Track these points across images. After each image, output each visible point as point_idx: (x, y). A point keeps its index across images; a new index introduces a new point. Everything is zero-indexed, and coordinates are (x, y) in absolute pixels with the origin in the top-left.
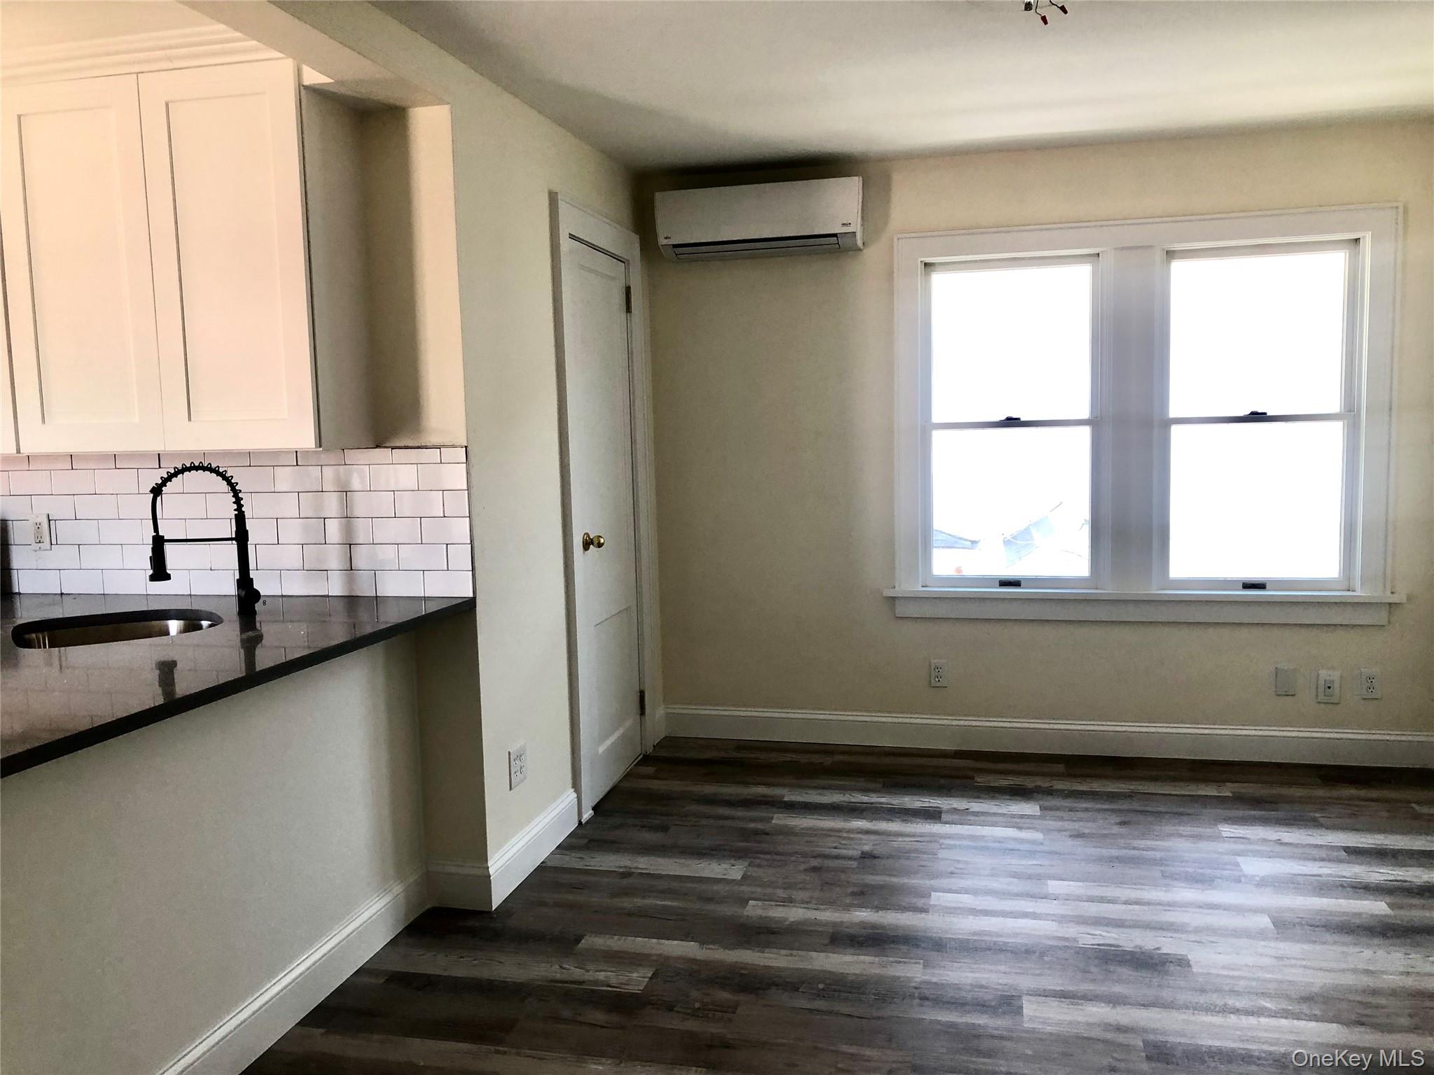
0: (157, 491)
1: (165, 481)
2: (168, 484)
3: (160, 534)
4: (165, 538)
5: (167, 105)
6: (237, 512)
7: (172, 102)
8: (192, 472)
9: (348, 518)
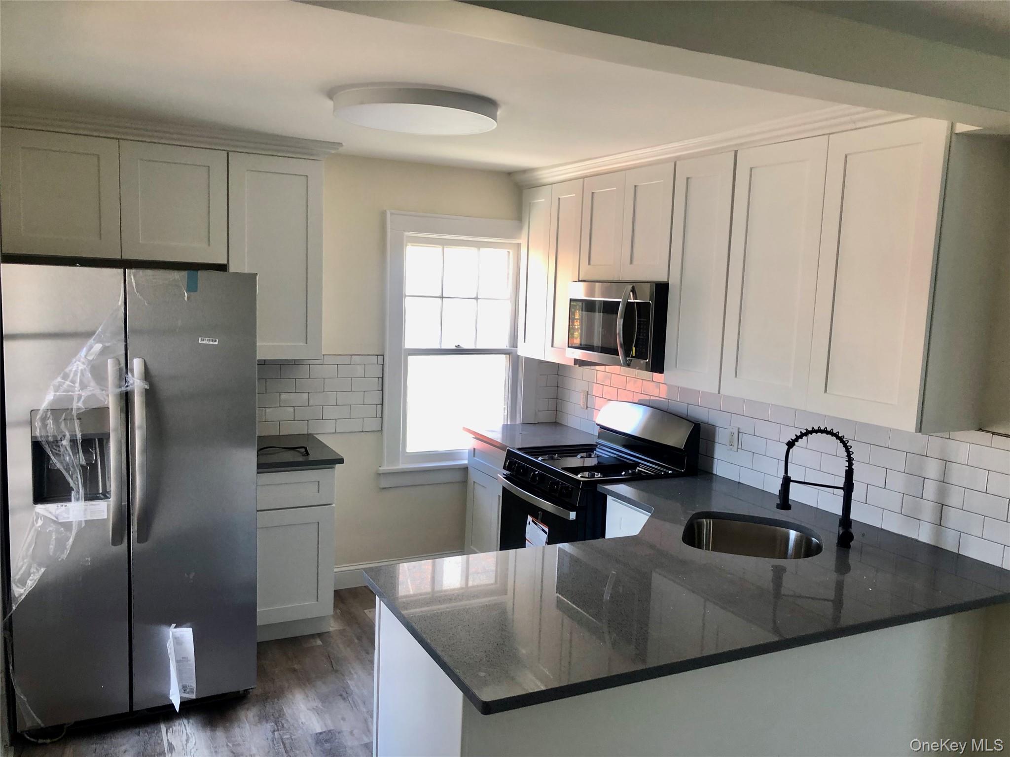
0: (791, 444)
1: (798, 438)
2: (800, 440)
3: (789, 475)
4: (792, 479)
5: (846, 157)
6: (847, 468)
7: (850, 154)
8: (818, 433)
9: (943, 482)
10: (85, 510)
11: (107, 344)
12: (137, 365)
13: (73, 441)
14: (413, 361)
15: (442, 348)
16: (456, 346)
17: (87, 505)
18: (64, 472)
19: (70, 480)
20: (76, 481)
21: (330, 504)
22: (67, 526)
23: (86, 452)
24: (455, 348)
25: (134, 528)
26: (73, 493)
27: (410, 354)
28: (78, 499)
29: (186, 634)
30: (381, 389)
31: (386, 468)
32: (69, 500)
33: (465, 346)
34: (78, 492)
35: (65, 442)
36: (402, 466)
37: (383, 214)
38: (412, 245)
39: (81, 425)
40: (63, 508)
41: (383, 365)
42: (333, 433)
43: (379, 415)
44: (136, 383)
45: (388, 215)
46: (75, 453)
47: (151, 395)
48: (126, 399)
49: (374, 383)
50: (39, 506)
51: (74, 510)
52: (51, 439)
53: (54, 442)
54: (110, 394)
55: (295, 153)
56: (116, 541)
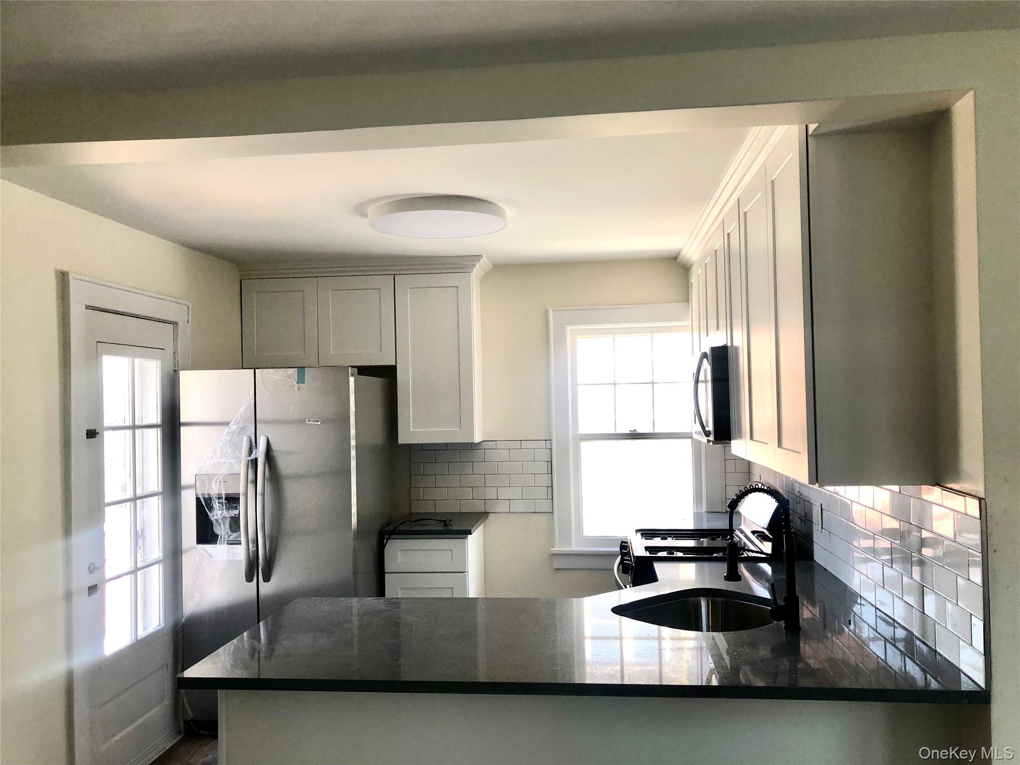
10: (229, 552)
11: (243, 425)
12: (263, 441)
13: (220, 498)
15: (617, 432)
16: (630, 431)
17: (230, 548)
19: (218, 527)
21: (462, 572)
22: (216, 563)
24: (630, 432)
25: (260, 570)
26: (220, 538)
27: (581, 439)
28: (222, 543)
30: (550, 472)
31: (558, 549)
32: (216, 544)
33: (640, 430)
34: (222, 537)
35: (216, 499)
36: (574, 548)
37: (546, 312)
38: (583, 338)
39: (225, 486)
40: (214, 549)
41: (551, 449)
42: (508, 512)
43: (550, 497)
44: (261, 453)
45: (551, 313)
46: (222, 508)
48: (254, 463)
49: (544, 468)
50: (200, 546)
51: (219, 552)
52: (206, 496)
53: (209, 500)
54: (242, 462)
55: (442, 269)
56: (249, 579)
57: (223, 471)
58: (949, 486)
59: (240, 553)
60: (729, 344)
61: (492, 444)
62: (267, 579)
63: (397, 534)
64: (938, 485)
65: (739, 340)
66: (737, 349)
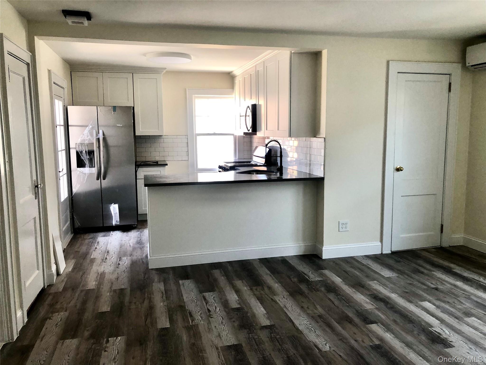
10: (89, 170)
11: (93, 126)
12: (101, 132)
13: (86, 152)
14: (198, 137)
16: (214, 133)
18: (84, 160)
19: (85, 162)
20: (87, 162)
22: (85, 174)
23: (89, 155)
25: (102, 176)
26: (86, 165)
27: (198, 135)
28: (87, 167)
29: (116, 206)
30: (188, 146)
32: (85, 167)
33: (217, 132)
34: (87, 165)
35: (84, 152)
37: (186, 89)
39: (87, 147)
40: (84, 169)
41: (187, 138)
42: (173, 160)
43: (187, 155)
44: (101, 136)
45: (187, 89)
46: (87, 155)
47: (104, 139)
48: (98, 140)
49: (185, 145)
50: (78, 169)
51: (87, 170)
52: (80, 151)
53: (81, 152)
54: (94, 139)
55: (153, 72)
56: (98, 179)
57: (87, 142)
58: (317, 137)
59: (94, 170)
60: (257, 104)
61: (167, 137)
62: (104, 179)
63: (141, 166)
64: (315, 137)
65: (261, 102)
66: (260, 105)
